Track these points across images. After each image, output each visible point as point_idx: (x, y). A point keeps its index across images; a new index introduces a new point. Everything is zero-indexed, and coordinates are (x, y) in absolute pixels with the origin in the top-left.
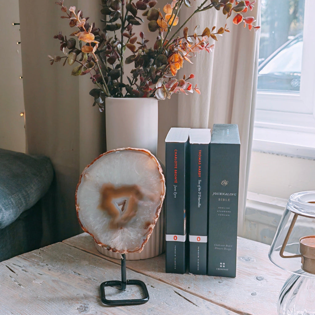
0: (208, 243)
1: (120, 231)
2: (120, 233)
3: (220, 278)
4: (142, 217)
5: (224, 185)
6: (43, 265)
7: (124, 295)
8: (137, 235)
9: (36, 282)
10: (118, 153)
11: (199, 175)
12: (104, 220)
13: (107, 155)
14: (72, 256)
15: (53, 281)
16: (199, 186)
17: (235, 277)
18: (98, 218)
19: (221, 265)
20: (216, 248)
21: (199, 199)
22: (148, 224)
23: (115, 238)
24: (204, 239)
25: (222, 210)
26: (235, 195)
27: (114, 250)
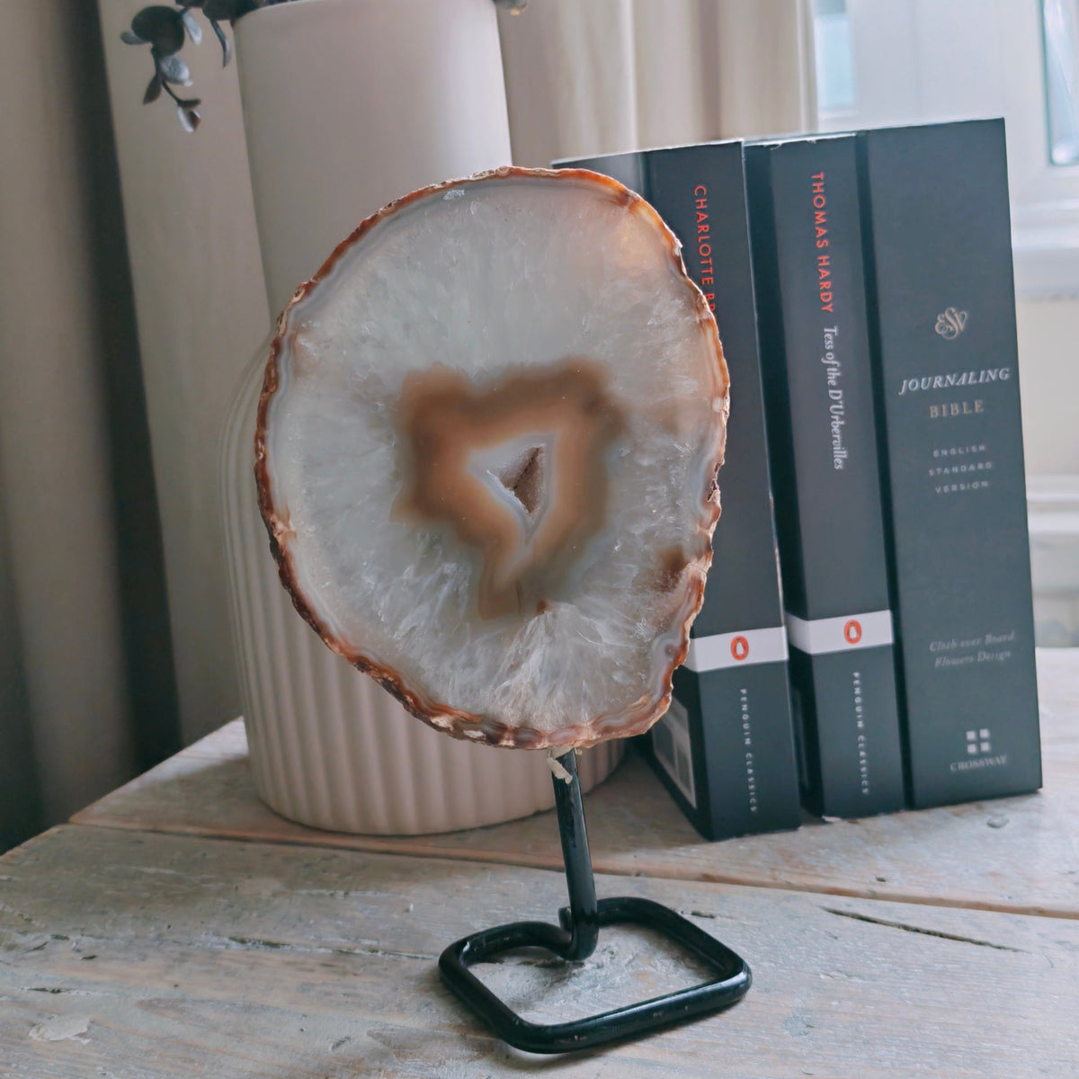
0: (898, 647)
1: (538, 621)
2: (541, 632)
3: (980, 808)
4: (638, 529)
5: (952, 333)
6: (38, 943)
7: (599, 987)
8: (630, 633)
9: (51, 1034)
10: (457, 201)
11: (826, 304)
12: (443, 579)
13: (398, 218)
14: (169, 872)
15: (150, 1006)
16: (830, 359)
17: (1041, 786)
18: (409, 572)
19: (972, 742)
20: (938, 662)
21: (837, 425)
22: (675, 564)
23: (515, 667)
24: (877, 629)
25: (950, 462)
26: (1004, 375)
27: (525, 736)
